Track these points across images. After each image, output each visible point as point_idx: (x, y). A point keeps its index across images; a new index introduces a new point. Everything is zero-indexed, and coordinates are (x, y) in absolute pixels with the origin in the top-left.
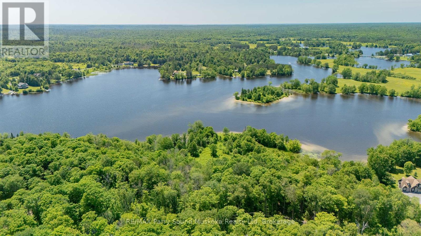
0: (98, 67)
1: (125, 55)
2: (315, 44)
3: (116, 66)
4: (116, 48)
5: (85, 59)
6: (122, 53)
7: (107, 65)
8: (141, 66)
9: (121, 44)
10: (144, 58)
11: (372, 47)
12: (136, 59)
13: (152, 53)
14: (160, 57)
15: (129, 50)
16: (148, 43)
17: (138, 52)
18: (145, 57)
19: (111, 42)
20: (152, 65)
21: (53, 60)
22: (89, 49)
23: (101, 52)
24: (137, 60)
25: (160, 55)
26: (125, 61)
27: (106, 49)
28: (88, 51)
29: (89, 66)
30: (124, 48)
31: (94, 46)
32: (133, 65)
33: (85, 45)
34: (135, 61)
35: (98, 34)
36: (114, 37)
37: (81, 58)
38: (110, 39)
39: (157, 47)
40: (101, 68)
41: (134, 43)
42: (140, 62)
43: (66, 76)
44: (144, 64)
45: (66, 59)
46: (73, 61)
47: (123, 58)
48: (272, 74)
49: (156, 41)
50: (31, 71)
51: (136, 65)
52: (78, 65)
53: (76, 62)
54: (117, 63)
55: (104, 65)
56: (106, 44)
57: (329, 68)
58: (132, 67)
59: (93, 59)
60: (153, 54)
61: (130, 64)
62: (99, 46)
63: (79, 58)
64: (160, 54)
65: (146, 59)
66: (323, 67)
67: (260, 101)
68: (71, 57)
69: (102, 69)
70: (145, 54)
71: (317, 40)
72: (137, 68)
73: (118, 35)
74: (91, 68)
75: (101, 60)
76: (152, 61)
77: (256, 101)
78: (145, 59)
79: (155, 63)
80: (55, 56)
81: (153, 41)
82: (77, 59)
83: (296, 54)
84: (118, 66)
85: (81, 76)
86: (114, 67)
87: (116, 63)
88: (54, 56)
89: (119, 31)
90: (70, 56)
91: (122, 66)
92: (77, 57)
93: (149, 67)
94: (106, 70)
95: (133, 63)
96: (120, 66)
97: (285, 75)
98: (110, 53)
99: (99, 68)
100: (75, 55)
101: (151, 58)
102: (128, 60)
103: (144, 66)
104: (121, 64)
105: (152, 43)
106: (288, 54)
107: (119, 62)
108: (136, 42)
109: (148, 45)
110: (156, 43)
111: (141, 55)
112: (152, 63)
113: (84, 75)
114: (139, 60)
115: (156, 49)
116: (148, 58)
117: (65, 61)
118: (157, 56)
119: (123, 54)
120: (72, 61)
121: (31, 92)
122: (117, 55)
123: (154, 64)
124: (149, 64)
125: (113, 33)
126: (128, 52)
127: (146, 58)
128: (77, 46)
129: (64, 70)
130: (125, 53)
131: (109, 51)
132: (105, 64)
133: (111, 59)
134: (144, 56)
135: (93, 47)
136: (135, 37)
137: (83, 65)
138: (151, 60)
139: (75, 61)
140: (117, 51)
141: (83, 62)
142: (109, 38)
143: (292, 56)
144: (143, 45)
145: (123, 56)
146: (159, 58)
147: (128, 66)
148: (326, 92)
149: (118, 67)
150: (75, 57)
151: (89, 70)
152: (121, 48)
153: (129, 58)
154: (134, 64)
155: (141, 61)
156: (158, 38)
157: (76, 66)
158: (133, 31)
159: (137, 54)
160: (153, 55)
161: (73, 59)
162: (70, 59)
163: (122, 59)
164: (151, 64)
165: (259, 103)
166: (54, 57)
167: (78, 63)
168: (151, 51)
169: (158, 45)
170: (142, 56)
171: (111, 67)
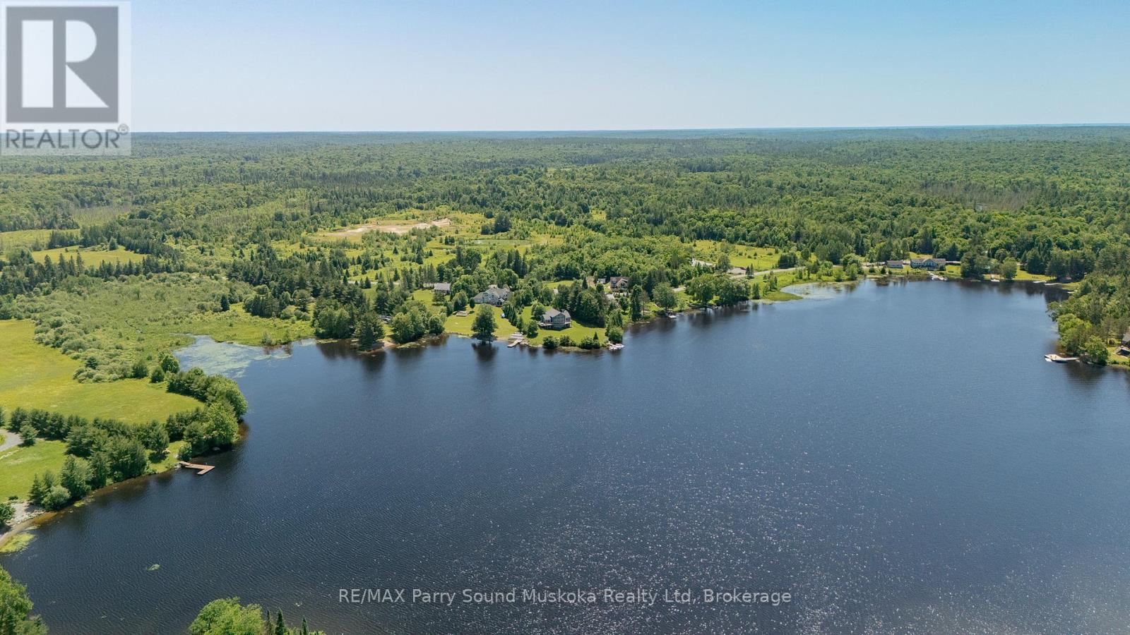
0: (814, 270)
1: (921, 231)
3: (878, 268)
4: (897, 201)
5: (783, 235)
6: (912, 222)
7: (845, 264)
8: (972, 279)
9: (918, 186)
10: (993, 245)
12: (959, 247)
13: (1030, 228)
14: (1062, 246)
15: (938, 212)
16: (1016, 187)
17: (971, 221)
18: (996, 243)
19: (887, 179)
20: (1022, 276)
21: (693, 230)
22: (807, 203)
23: (841, 215)
24: (962, 252)
25: (1063, 239)
26: (914, 251)
27: (861, 205)
28: (804, 207)
29: (785, 263)
30: (924, 204)
31: (830, 192)
32: (942, 269)
33: (804, 187)
34: (952, 255)
35: (859, 155)
36: (904, 162)
37: (771, 232)
38: (887, 171)
39: (1052, 205)
40: (825, 272)
41: (963, 186)
42: (971, 261)
43: (695, 295)
44: (987, 272)
45: (729, 232)
46: (748, 237)
47: (910, 240)
49: (1049, 180)
50: (606, 269)
51: (955, 270)
52: (756, 255)
53: (755, 243)
54: (884, 257)
55: (836, 263)
56: (870, 185)
58: (935, 277)
59: (808, 238)
60: (1034, 232)
61: (930, 266)
62: (846, 191)
63: (766, 230)
64: (1065, 233)
65: (1000, 251)
68: (744, 225)
69: (824, 278)
70: (997, 229)
72: (957, 280)
73: (916, 157)
74: (791, 270)
75: (832, 245)
76: (1024, 262)
78: (994, 250)
79: (1034, 268)
80: (703, 220)
81: (1038, 180)
82: (761, 233)
84: (887, 270)
85: (745, 299)
86: (872, 271)
87: (879, 259)
88: (700, 219)
89: (923, 146)
90: (743, 222)
91: (898, 271)
92: (762, 228)
93: (1008, 285)
94: (839, 280)
95: (942, 262)
96: (893, 271)
98: (869, 221)
99: (815, 272)
100: (758, 220)
101: (1020, 248)
102: (927, 248)
103: (987, 277)
104: (897, 262)
105: (1032, 187)
107: (893, 254)
108: (973, 182)
109: (1016, 191)
110: (1048, 186)
111: (983, 232)
112: (1023, 269)
113: (757, 297)
114: (971, 253)
115: (1047, 209)
116: (1008, 247)
117: (724, 238)
118: (1049, 242)
119: (914, 226)
120: (744, 238)
121: (567, 345)
122: (892, 227)
123: (1030, 272)
124: (1010, 274)
125: (905, 152)
126: (935, 221)
127: (1000, 246)
128: (781, 188)
129: (699, 270)
130: (924, 221)
131: (868, 214)
132: (842, 260)
133: (867, 242)
134: (992, 240)
135: (825, 194)
136: (972, 165)
137: (770, 254)
138: (1019, 256)
139: (753, 240)
140: (895, 215)
141: (776, 243)
142: (888, 167)
144: (996, 192)
145: (914, 232)
146: (1055, 251)
147: (923, 272)
149: (883, 272)
150: (758, 226)
151: (779, 279)
152: (912, 203)
153: (934, 241)
154: (948, 268)
155: (978, 257)
156: (1055, 168)
157: (749, 257)
158: (970, 146)
159: (967, 229)
160: (1034, 237)
161: (749, 231)
162: (741, 233)
163: (905, 243)
164: (1018, 271)
166: (700, 223)
167: (761, 246)
168: (1025, 219)
169: (1055, 198)
170: (986, 235)
171: (860, 272)
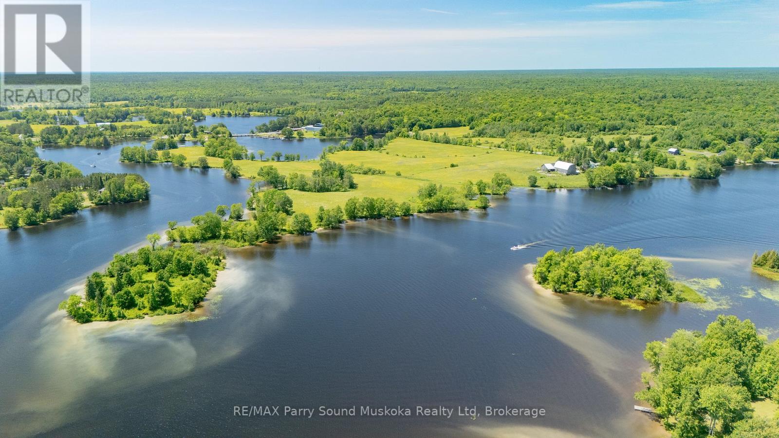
2: (113, 115)
11: (223, 117)
48: (97, 204)
57: (209, 167)
66: (195, 167)
67: (172, 308)
71: (102, 106)
77: (159, 311)
83: (98, 141)
97: (133, 201)
106: (74, 144)
143: (88, 146)
148: (291, 233)
165: (170, 313)
